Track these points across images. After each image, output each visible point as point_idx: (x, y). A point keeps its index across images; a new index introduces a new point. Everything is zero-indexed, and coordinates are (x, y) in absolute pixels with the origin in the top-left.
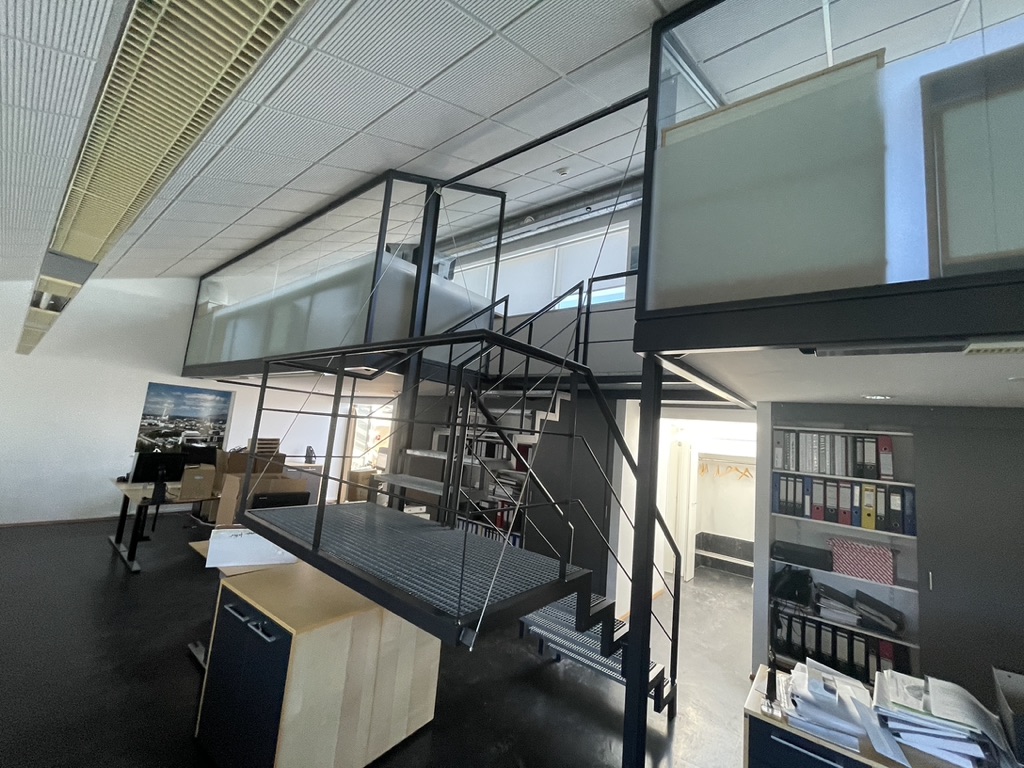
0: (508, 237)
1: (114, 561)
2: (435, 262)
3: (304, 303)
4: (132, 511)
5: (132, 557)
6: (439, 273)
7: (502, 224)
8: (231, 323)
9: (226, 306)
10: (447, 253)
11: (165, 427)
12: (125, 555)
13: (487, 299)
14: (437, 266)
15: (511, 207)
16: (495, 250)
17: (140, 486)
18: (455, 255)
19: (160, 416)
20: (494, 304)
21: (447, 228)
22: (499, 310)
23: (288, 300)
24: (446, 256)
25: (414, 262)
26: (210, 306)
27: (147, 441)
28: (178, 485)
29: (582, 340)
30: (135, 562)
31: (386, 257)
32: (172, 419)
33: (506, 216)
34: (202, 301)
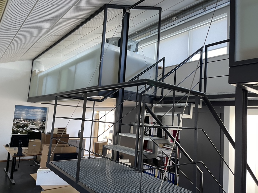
0: (164, 28)
1: (6, 179)
2: (128, 44)
3: (73, 68)
4: (11, 158)
5: (12, 177)
6: (131, 49)
7: (160, 23)
8: (45, 79)
9: (43, 71)
10: (134, 40)
11: (22, 124)
12: (9, 176)
13: (154, 60)
14: (130, 46)
15: (165, 14)
16: (157, 35)
17: (13, 148)
18: (138, 40)
19: (20, 119)
20: (158, 62)
21: (133, 28)
23: (67, 67)
24: (134, 41)
25: (119, 46)
26: (37, 72)
27: (16, 129)
28: (27, 148)
29: (203, 77)
30: (13, 180)
31: (106, 45)
32: (25, 120)
33: (162, 19)
34: (33, 70)
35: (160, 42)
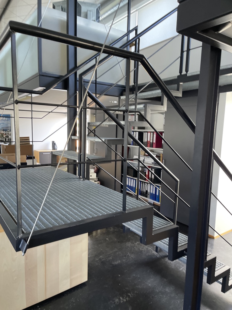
6: (88, 17)
14: (87, 13)
25: (64, 11)
35: (131, 15)
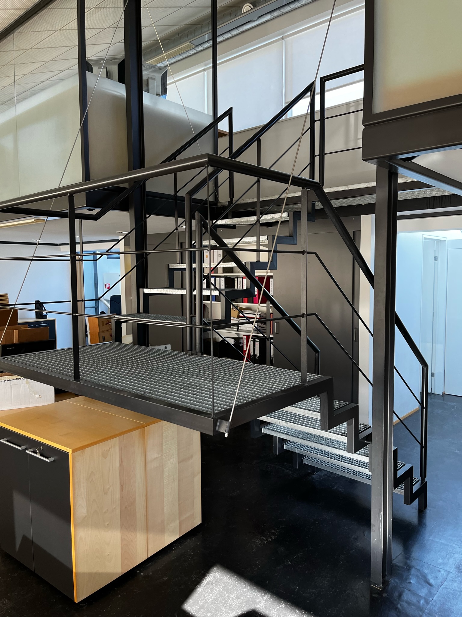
0: (223, 33)
7: (215, 16)
13: (208, 115)
14: (147, 81)
18: (165, 63)
20: (217, 120)
22: (223, 126)
25: (121, 80)
31: (91, 79)
33: (219, 6)
